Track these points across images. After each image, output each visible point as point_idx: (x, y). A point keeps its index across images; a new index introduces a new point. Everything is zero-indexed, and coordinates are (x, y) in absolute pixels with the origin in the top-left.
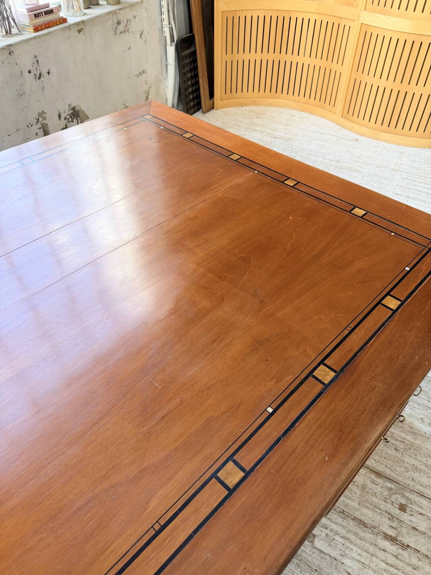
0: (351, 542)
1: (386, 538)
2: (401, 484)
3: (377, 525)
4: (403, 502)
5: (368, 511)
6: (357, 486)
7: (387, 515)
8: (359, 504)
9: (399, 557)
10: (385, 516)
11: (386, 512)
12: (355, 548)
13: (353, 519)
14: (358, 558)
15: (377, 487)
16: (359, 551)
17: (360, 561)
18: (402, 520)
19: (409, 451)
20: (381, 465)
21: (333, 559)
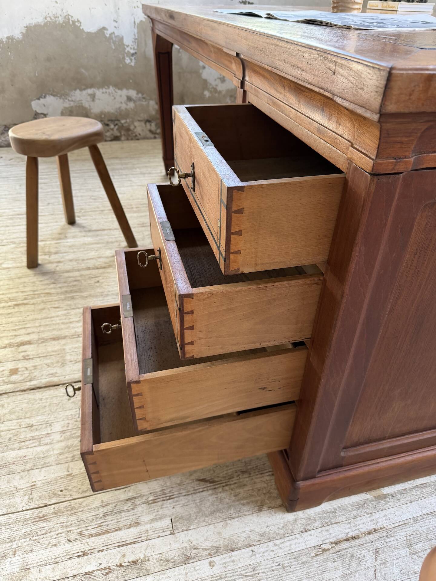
0: (63, 323)
1: (29, 341)
2: (18, 393)
3: (41, 345)
4: (14, 378)
5: (53, 349)
6: (71, 361)
7: (32, 357)
8: (64, 349)
9: (14, 337)
10: (34, 355)
11: (32, 359)
12: (58, 322)
13: (67, 336)
14: (52, 319)
15: (48, 373)
16: (54, 322)
17: (51, 318)
18: (14, 362)
19: (11, 436)
20: (47, 397)
21: (75, 307)
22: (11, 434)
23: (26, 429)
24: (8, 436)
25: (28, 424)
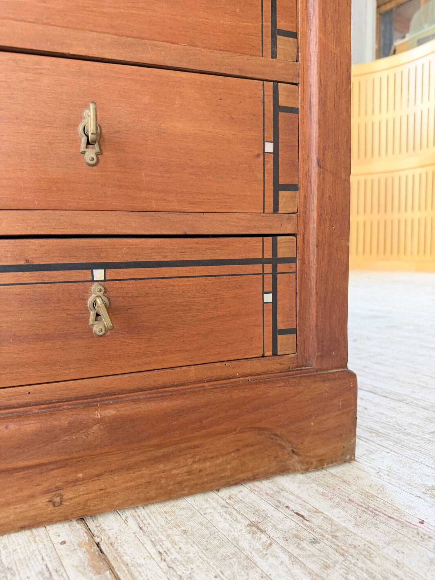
22: (302, 549)
23: (269, 530)
24: (312, 549)
25: (254, 533)
